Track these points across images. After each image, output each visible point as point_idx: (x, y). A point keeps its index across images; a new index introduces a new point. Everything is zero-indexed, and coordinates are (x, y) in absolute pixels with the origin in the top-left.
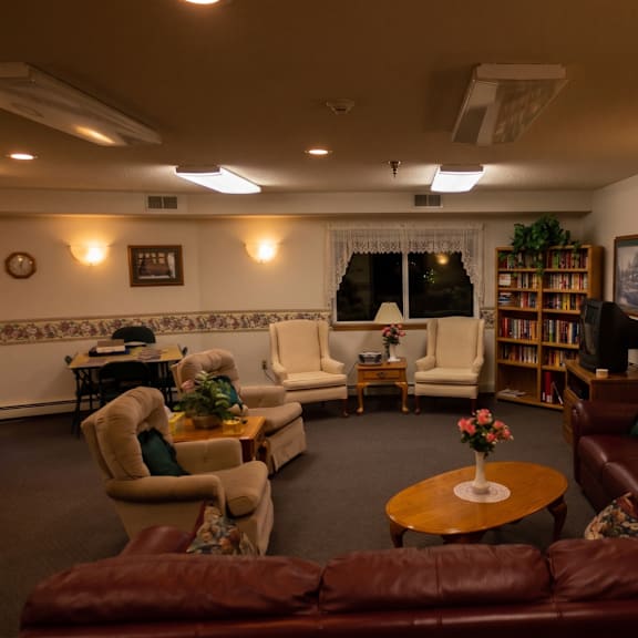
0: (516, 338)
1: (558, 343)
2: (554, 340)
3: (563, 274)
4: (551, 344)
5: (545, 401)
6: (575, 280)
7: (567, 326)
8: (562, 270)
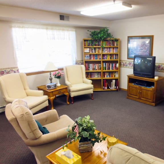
0: (91, 70)
1: (107, 70)
2: (106, 69)
3: (107, 48)
4: (104, 71)
5: (104, 89)
6: (112, 50)
7: (110, 64)
8: (107, 46)
